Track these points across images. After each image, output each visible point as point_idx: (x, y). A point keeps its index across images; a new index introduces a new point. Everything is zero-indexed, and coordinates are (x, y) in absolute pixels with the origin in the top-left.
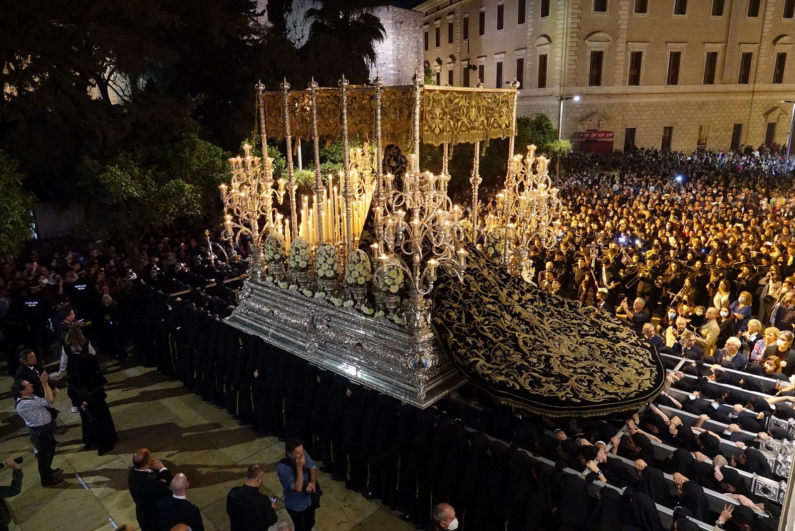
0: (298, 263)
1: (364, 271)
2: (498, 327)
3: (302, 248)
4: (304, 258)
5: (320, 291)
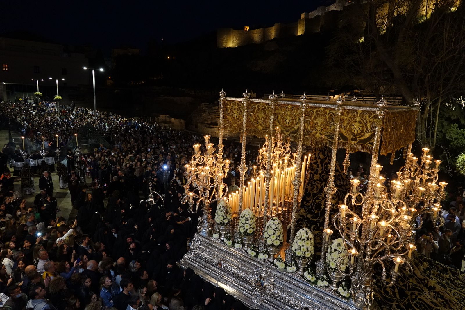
0: (247, 230)
1: (311, 247)
2: (424, 302)
3: (251, 218)
4: (251, 226)
5: (264, 253)
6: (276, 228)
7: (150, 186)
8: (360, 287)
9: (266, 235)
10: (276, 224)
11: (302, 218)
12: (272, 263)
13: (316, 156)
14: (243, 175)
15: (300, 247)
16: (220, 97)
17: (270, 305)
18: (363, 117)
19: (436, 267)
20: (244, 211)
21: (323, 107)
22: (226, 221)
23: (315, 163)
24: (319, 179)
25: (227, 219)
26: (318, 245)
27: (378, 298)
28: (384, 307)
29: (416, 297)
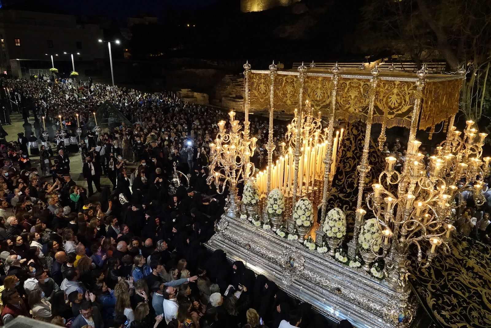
0: (276, 210)
1: (343, 227)
2: (461, 282)
3: (280, 199)
4: (280, 207)
5: (293, 234)
6: (306, 208)
7: (174, 166)
8: (394, 268)
9: (295, 216)
10: (306, 204)
11: (333, 198)
12: (302, 244)
13: (349, 132)
14: (270, 154)
15: (331, 228)
16: (244, 70)
17: (300, 286)
18: (401, 88)
19: (476, 246)
20: (273, 192)
21: (357, 79)
22: (254, 202)
23: (348, 139)
24: (352, 157)
25: (255, 200)
26: (350, 226)
27: (413, 278)
28: (418, 288)
29: (453, 277)
